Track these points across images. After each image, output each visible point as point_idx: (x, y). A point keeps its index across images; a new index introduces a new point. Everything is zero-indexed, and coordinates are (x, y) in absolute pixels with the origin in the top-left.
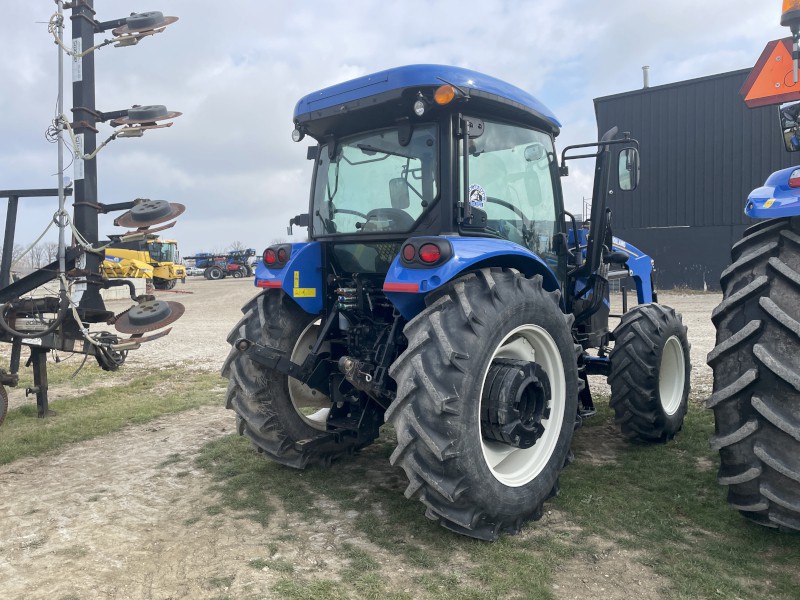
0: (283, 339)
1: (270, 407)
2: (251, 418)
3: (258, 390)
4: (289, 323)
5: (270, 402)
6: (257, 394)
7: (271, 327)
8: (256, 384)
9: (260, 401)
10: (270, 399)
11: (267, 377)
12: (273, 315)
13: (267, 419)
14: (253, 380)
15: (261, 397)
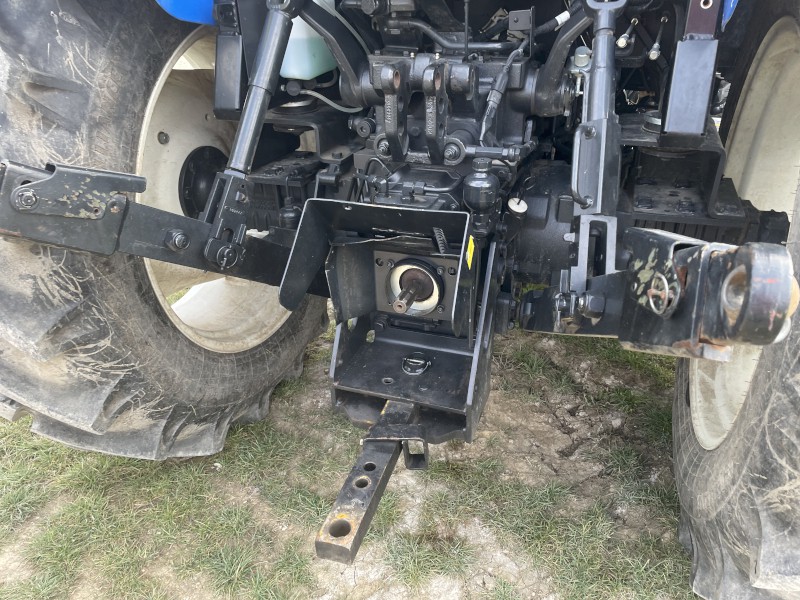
0: (96, 125)
1: (109, 355)
2: (52, 403)
3: (53, 319)
4: (102, 61)
5: (105, 343)
6: (55, 333)
7: (39, 85)
8: (41, 301)
9: (70, 349)
10: (103, 334)
11: (74, 268)
12: (31, 34)
13: (107, 391)
14: (26, 289)
15: (71, 335)
